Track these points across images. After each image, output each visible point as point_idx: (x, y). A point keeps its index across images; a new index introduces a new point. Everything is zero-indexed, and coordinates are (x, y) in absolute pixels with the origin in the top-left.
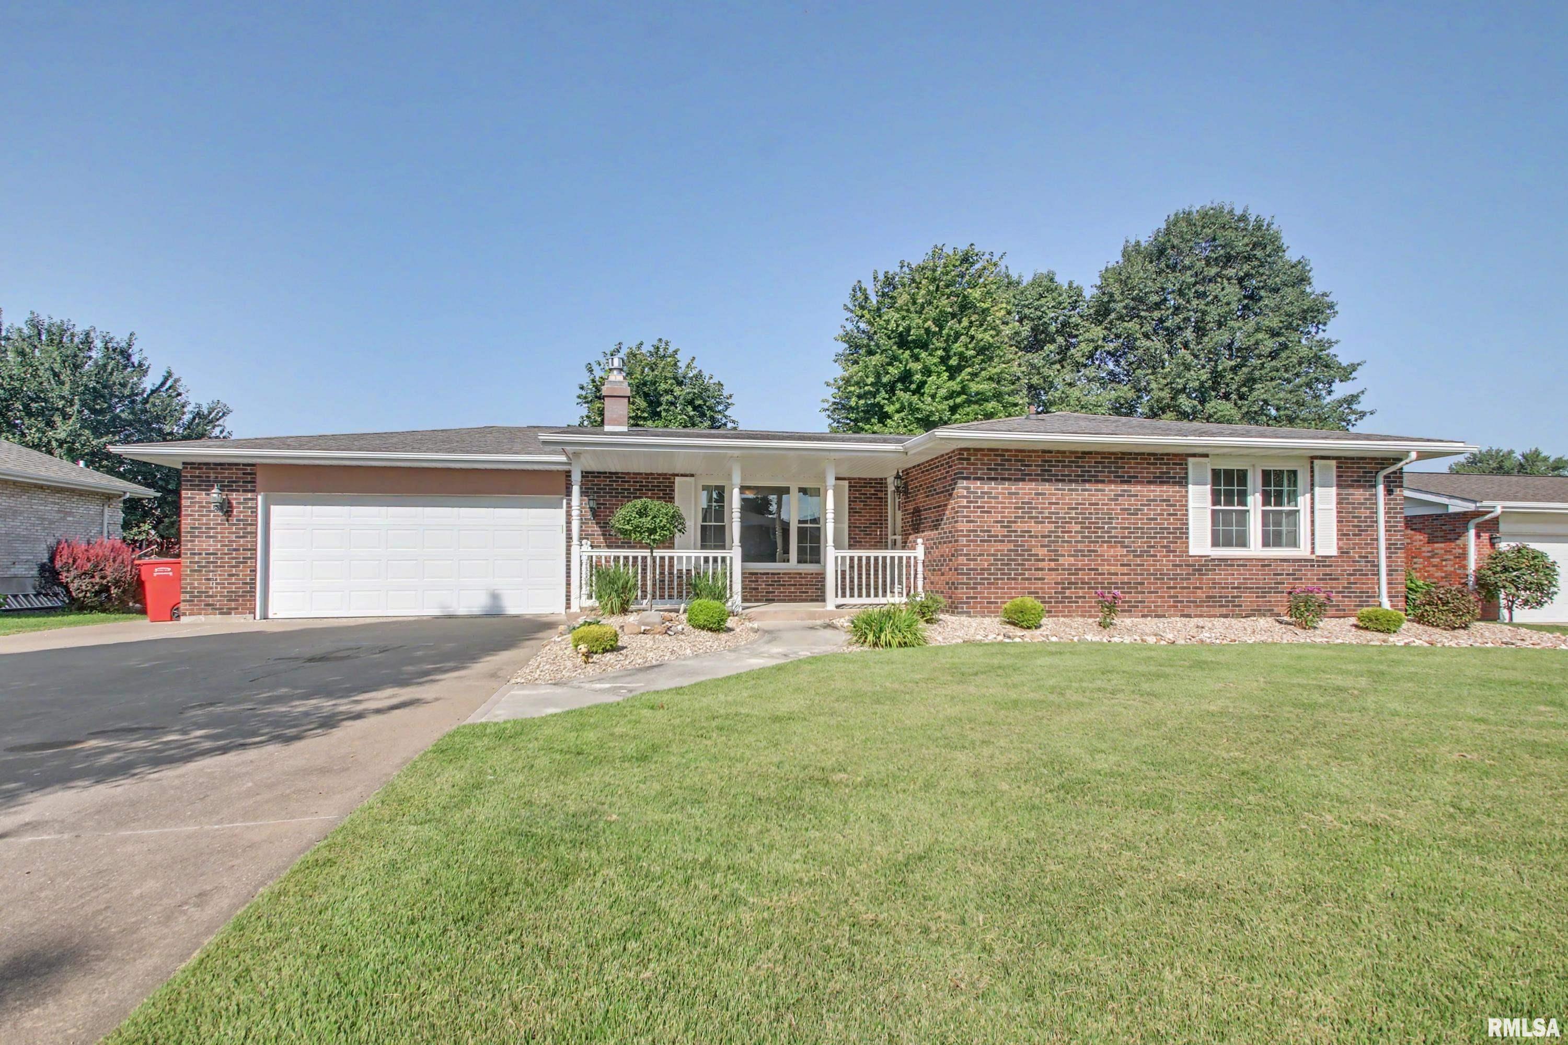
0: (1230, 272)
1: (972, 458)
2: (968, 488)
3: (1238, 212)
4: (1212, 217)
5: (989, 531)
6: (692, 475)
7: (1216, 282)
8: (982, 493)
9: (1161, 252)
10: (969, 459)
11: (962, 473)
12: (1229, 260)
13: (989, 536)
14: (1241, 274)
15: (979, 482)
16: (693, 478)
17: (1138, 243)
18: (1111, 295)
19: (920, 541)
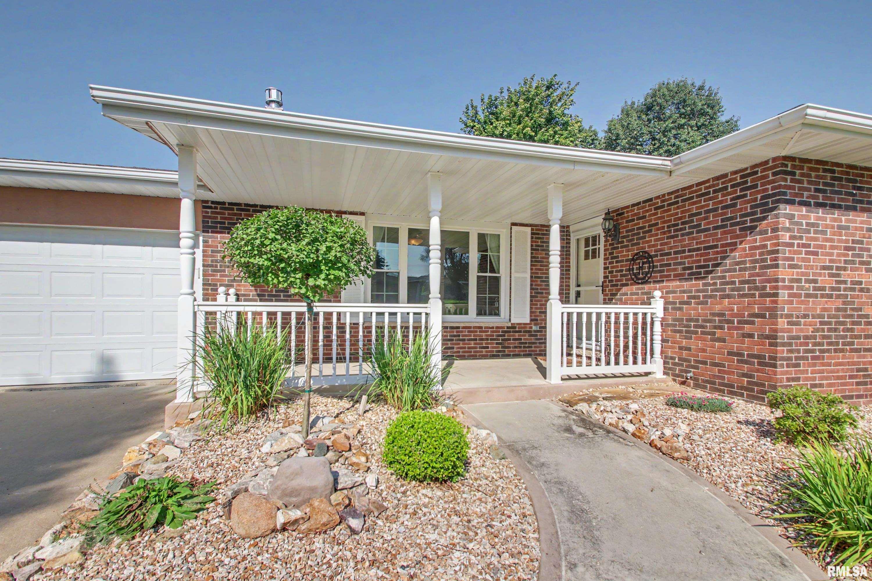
0: (693, 123)
1: (798, 172)
2: (791, 217)
3: (698, 84)
4: (681, 87)
5: (815, 281)
6: (363, 214)
7: (684, 128)
8: (808, 224)
9: (649, 108)
10: (793, 174)
11: (785, 194)
12: (692, 115)
13: (815, 289)
14: (699, 124)
15: (804, 209)
16: (363, 218)
17: (633, 103)
18: (618, 135)
19: (657, 294)
